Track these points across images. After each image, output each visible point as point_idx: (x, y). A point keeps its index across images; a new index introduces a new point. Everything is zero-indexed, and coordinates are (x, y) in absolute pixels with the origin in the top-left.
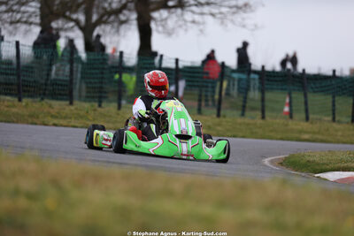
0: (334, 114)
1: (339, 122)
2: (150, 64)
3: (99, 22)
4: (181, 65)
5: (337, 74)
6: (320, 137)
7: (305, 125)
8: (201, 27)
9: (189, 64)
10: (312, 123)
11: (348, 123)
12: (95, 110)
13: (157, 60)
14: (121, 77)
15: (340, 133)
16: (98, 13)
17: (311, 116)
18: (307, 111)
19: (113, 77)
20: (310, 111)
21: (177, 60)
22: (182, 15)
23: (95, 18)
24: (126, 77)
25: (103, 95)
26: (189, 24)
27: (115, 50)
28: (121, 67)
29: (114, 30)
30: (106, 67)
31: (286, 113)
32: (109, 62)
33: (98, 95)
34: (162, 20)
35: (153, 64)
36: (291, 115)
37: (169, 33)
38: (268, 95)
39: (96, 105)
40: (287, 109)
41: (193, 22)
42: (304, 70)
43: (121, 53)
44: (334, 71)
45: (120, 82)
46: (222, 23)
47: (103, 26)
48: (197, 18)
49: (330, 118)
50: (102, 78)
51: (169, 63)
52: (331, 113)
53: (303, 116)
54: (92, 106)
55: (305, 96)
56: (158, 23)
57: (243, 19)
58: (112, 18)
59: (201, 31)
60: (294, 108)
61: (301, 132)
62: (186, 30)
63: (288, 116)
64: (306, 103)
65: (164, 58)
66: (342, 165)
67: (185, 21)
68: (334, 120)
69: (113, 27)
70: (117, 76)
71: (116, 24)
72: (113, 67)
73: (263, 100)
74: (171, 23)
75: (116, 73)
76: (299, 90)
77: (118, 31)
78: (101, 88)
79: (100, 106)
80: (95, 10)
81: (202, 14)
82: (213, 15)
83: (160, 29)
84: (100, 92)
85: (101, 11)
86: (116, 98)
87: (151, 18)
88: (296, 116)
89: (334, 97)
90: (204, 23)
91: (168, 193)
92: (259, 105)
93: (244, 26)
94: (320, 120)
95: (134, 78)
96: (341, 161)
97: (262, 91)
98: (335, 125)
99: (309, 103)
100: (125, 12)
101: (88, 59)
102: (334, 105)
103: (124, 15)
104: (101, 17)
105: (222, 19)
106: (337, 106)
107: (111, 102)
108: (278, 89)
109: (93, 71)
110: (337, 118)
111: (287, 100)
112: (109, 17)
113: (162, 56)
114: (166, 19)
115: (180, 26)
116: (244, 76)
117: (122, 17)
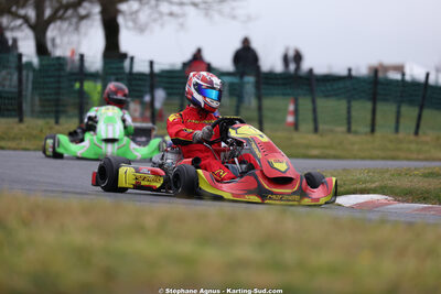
0: (349, 123)
1: (356, 133)
2: (118, 68)
3: (53, 19)
4: (157, 68)
5: (354, 73)
6: (332, 152)
7: (314, 138)
8: (181, 20)
9: (166, 67)
10: (321, 135)
11: (366, 134)
12: (51, 128)
13: (127, 63)
14: (82, 86)
15: (356, 147)
16: (52, 7)
17: (321, 127)
18: (315, 121)
19: (73, 86)
20: (319, 120)
21: (151, 63)
22: (157, 6)
23: (48, 13)
24: (88, 86)
25: (61, 108)
26: (166, 18)
27: (73, 53)
28: (82, 73)
29: (72, 28)
30: (62, 74)
31: (290, 124)
32: (68, 68)
33: (54, 109)
34: (132, 14)
35: (122, 68)
36: (296, 126)
37: (141, 29)
38: (267, 103)
39: (52, 121)
40: (290, 119)
41: (171, 14)
42: (311, 71)
43: (82, 56)
44: (350, 70)
45: (81, 92)
46: (207, 15)
47: (58, 23)
48: (175, 9)
49: (344, 128)
50: (59, 88)
51: (141, 67)
52: (345, 121)
53: (311, 126)
54: (48, 123)
55: (314, 102)
56: (128, 17)
57: (233, 9)
58: (70, 12)
59: (182, 25)
60: (300, 117)
61: (308, 147)
62: (162, 25)
63: (292, 128)
64: (314, 111)
65: (135, 60)
66: (359, 186)
67: (161, 14)
68: (349, 130)
69: (70, 24)
70: (77, 85)
71: (74, 20)
72: (72, 74)
73: (260, 108)
74: (143, 17)
75: (76, 80)
76: (305, 95)
77: (77, 29)
78: (58, 100)
79: (57, 122)
80: (47, 3)
81: (181, 4)
82: (195, 5)
83: (130, 24)
84: (57, 105)
85: (56, 5)
86: (76, 112)
87: (117, 12)
88: (303, 127)
89: (349, 102)
90: (184, 15)
91: (139, 229)
92: (255, 114)
93: (234, 17)
94: (331, 131)
95: (99, 86)
96: (358, 181)
97: (259, 98)
98: (351, 137)
99: (319, 110)
100: (86, 4)
101: (41, 65)
102: (349, 112)
103: (85, 8)
104: (55, 12)
105: (206, 9)
106: (354, 113)
107: (70, 117)
108: (278, 94)
109: (47, 80)
110: (353, 128)
111: (291, 107)
112: (65, 12)
113: (132, 58)
114: (137, 12)
115: (155, 20)
116: (235, 80)
117: (82, 11)
